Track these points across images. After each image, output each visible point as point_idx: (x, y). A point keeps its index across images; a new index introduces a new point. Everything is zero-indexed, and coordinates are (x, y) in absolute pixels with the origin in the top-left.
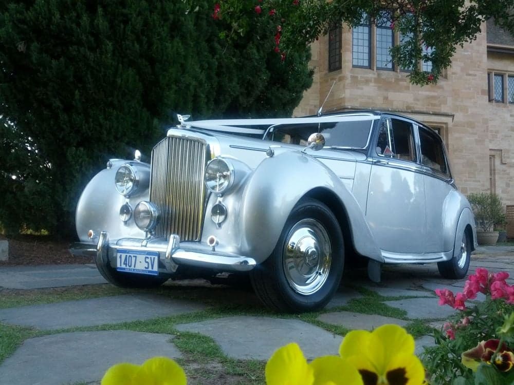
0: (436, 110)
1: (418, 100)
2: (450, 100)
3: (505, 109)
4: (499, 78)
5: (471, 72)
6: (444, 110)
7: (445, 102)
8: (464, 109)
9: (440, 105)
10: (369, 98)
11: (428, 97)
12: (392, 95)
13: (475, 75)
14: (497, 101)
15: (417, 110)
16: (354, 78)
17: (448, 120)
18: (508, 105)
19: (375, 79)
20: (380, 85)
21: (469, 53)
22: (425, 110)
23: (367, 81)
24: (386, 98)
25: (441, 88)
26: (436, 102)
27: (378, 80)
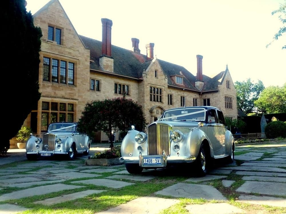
0: (72, 97)
1: (66, 94)
2: (77, 94)
3: (95, 93)
4: (93, 81)
5: (84, 83)
6: (75, 97)
7: (75, 95)
8: (81, 97)
9: (74, 96)
10: (49, 92)
11: (70, 93)
12: (57, 92)
13: (85, 84)
14: (92, 90)
15: (66, 97)
16: (44, 85)
17: (76, 101)
18: (96, 91)
19: (51, 86)
20: (53, 88)
21: (84, 76)
22: (68, 98)
23: (48, 86)
24: (55, 93)
25: (74, 90)
26: (72, 95)
27: (52, 86)
